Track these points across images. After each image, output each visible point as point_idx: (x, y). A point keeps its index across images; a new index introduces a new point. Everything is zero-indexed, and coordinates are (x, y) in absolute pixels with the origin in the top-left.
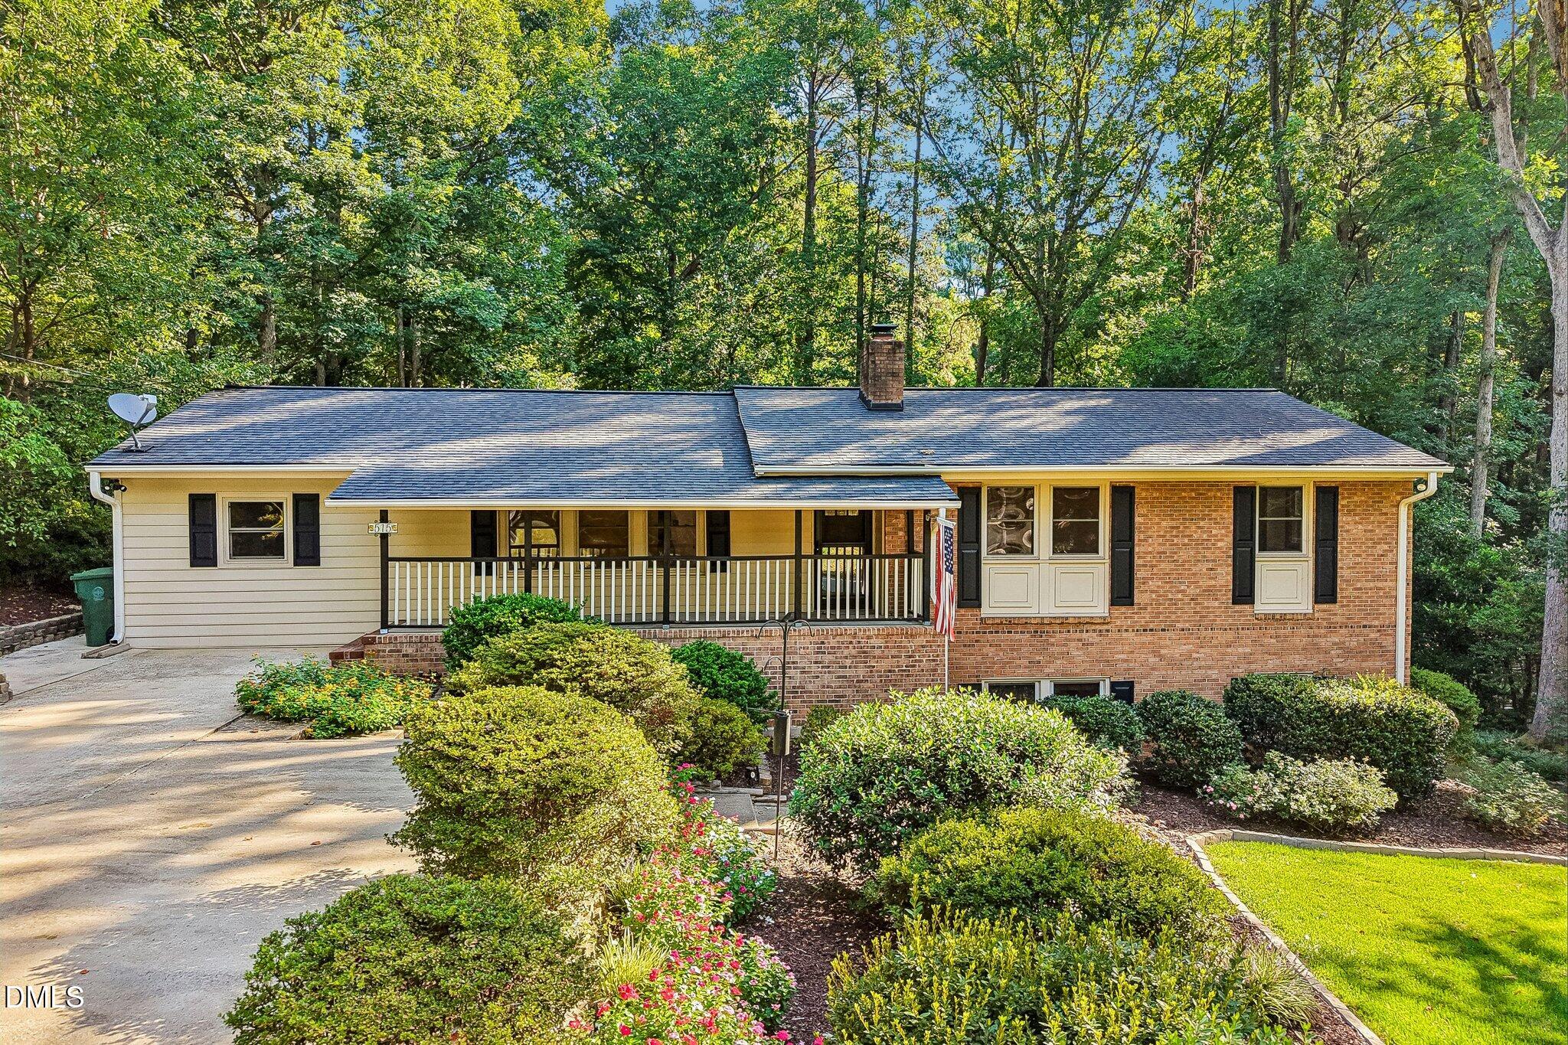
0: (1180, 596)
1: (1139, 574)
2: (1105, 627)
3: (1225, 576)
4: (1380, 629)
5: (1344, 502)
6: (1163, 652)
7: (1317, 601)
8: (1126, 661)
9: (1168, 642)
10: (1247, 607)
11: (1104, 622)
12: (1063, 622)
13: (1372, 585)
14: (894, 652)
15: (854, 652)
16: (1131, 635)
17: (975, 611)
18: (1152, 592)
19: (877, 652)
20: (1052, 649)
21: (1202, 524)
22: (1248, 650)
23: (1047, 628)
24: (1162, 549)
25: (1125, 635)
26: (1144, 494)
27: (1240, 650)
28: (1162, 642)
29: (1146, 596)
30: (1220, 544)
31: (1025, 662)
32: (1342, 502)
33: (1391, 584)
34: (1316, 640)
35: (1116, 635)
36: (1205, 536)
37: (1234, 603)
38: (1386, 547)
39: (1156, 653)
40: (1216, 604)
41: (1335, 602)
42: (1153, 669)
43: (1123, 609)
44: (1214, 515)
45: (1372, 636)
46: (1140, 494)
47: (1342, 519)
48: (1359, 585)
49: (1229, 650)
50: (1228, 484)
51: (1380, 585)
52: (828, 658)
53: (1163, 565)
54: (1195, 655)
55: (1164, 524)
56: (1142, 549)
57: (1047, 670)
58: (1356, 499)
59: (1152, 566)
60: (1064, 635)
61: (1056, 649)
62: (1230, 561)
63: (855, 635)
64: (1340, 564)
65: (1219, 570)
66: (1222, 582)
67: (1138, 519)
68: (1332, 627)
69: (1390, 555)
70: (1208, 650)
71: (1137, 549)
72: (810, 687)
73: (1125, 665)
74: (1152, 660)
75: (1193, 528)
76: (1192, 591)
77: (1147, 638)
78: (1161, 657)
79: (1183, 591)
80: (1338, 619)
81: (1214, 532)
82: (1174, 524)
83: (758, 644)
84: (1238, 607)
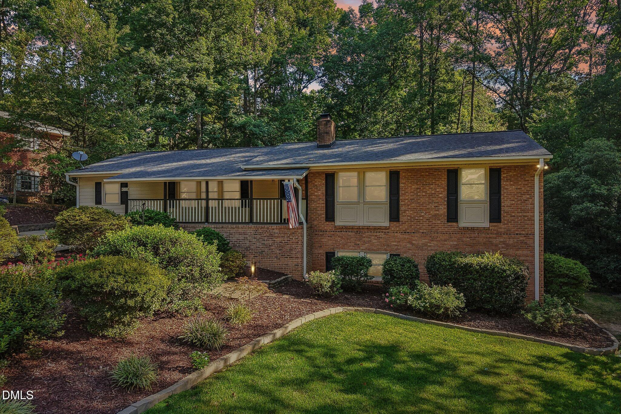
0: (421, 218)
1: (402, 208)
2: (387, 231)
3: (443, 210)
4: (526, 236)
5: (505, 175)
6: (414, 242)
7: (491, 221)
8: (396, 245)
9: (416, 238)
10: (455, 224)
11: (386, 228)
12: (368, 228)
13: (520, 214)
14: (282, 235)
15: (268, 234)
16: (399, 234)
17: (333, 223)
18: (408, 216)
19: (276, 235)
20: (364, 239)
21: (431, 186)
22: (455, 243)
23: (362, 230)
24: (412, 197)
25: (396, 234)
26: (404, 174)
27: (451, 243)
28: (414, 238)
29: (406, 218)
30: (440, 195)
31: (353, 244)
32: (503, 176)
33: (531, 214)
34: (491, 240)
35: (392, 234)
36: (433, 192)
37: (448, 222)
38: (528, 196)
39: (410, 243)
40: (439, 222)
41: (500, 222)
42: (409, 250)
43: (395, 223)
44: (437, 183)
45: (521, 239)
46: (402, 174)
47: (503, 183)
48: (513, 214)
49: (446, 243)
50: (444, 169)
51: (525, 214)
52: (258, 236)
53: (413, 205)
54: (429, 244)
55: (413, 187)
56: (403, 198)
57: (362, 248)
58: (511, 174)
59: (408, 205)
60: (369, 233)
61: (366, 239)
62: (446, 203)
63: (268, 228)
64: (503, 204)
65: (440, 207)
66: (442, 212)
67: (401, 185)
68: (499, 234)
69: (531, 200)
70: (435, 243)
71: (401, 198)
72: (252, 247)
73: (396, 247)
74: (409, 245)
75: (427, 188)
76: (427, 216)
77: (406, 236)
78: (413, 244)
79: (423, 216)
80: (502, 230)
81: (437, 190)
82: (418, 186)
83: (234, 231)
84: (449, 224)
